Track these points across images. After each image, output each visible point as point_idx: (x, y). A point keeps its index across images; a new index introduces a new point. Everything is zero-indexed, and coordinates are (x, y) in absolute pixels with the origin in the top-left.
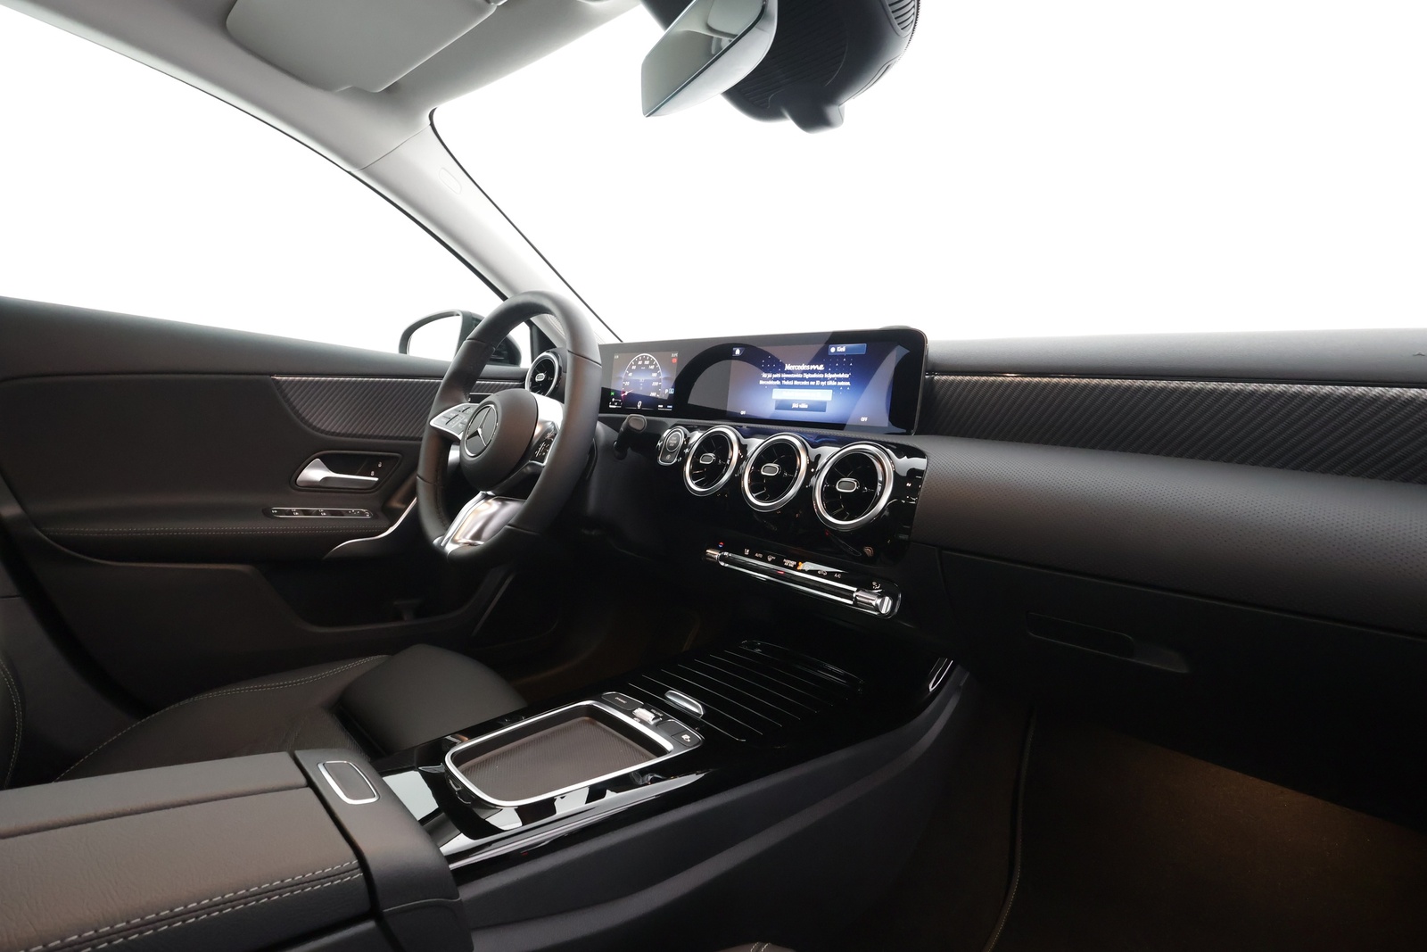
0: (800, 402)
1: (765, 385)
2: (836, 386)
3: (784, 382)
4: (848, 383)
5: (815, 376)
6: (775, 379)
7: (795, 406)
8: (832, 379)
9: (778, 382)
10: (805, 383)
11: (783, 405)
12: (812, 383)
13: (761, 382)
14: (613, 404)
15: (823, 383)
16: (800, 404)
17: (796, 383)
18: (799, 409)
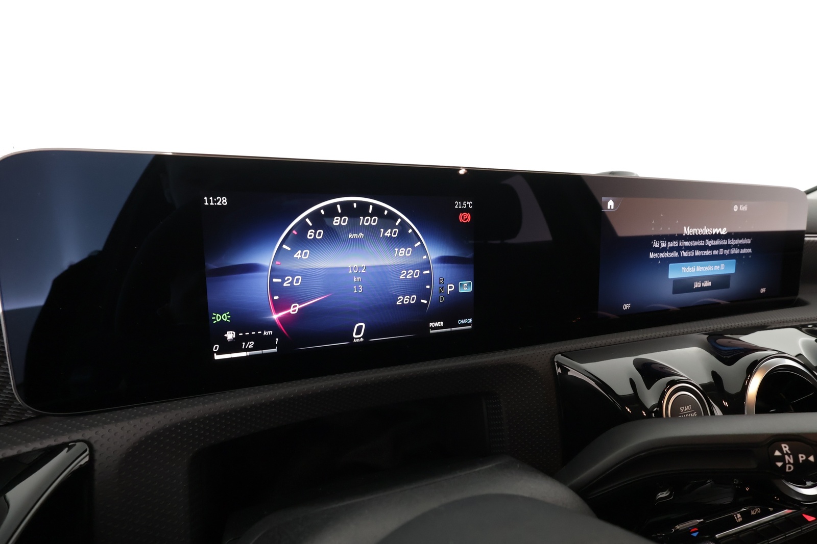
0: (702, 279)
1: (656, 259)
2: (739, 254)
3: (684, 254)
4: (750, 251)
5: (717, 243)
6: (672, 249)
7: (697, 285)
8: (735, 246)
9: (675, 254)
10: (708, 253)
11: (684, 286)
12: (716, 252)
13: (652, 255)
14: (228, 347)
15: (727, 252)
16: (703, 282)
17: (698, 253)
18: (702, 289)
